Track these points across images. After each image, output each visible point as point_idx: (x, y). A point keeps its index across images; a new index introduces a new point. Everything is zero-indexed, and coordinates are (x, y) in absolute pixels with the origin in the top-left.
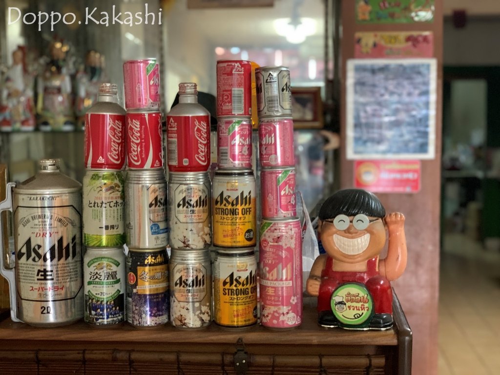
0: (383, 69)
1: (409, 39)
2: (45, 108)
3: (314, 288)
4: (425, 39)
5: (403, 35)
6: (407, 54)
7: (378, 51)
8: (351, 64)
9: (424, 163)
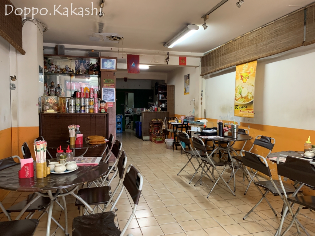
0: (107, 89)
1: (111, 85)
2: (50, 94)
3: (99, 109)
4: (113, 85)
5: (110, 85)
6: (111, 87)
7: (106, 87)
8: (103, 88)
9: (113, 103)
